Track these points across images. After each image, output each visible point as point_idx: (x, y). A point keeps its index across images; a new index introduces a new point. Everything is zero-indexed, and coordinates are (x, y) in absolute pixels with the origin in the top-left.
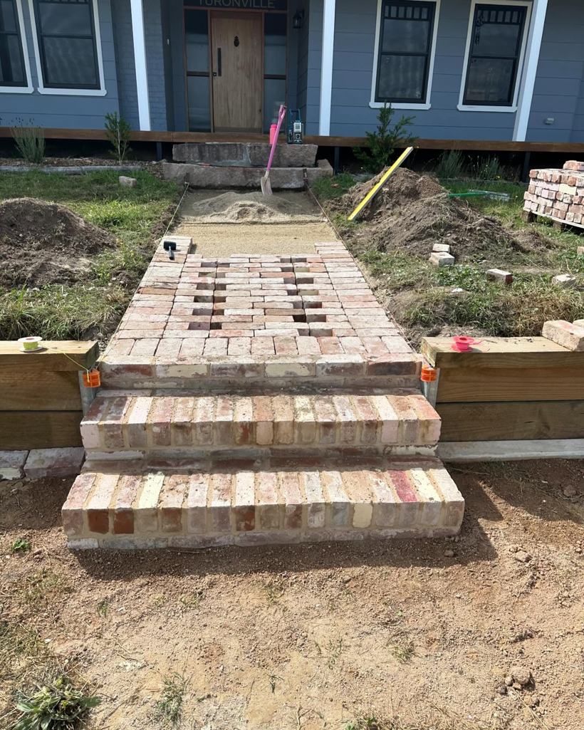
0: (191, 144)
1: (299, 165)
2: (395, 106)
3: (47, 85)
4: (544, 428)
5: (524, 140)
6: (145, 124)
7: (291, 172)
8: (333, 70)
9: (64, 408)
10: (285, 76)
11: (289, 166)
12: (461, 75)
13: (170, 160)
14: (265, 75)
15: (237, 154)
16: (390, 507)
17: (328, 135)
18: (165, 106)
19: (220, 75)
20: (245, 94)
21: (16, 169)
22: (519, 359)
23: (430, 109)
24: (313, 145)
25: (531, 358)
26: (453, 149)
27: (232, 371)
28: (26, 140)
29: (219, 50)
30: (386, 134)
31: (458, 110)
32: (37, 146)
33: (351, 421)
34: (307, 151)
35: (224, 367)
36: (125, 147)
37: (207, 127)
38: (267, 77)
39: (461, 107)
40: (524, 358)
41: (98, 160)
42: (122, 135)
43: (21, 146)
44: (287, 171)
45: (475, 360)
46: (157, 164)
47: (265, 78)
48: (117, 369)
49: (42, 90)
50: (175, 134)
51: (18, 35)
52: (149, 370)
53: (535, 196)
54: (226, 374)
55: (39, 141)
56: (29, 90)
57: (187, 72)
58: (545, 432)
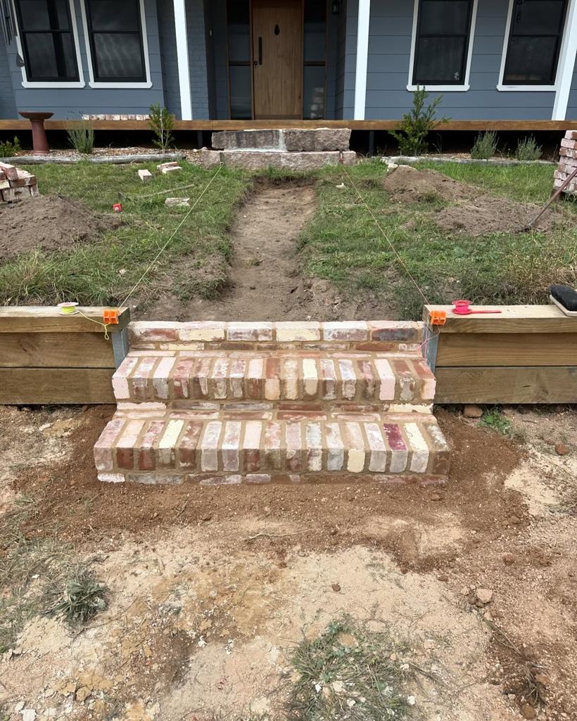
0: (229, 133)
1: (333, 149)
2: (429, 88)
3: (97, 79)
4: (542, 392)
5: (563, 119)
6: (187, 114)
7: (325, 157)
8: (368, 54)
9: (100, 366)
10: (325, 62)
11: (323, 150)
12: (501, 55)
13: (210, 148)
14: (304, 62)
15: (273, 140)
16: (381, 454)
17: (363, 119)
18: (207, 96)
19: (261, 63)
20: (285, 82)
21: (68, 159)
22: (515, 325)
23: (469, 90)
24: (347, 129)
25: (526, 324)
26: (488, 129)
27: (246, 336)
28: (77, 132)
29: (260, 39)
30: (420, 117)
31: (497, 90)
32: (87, 137)
33: (351, 380)
34: (341, 136)
35: (239, 331)
36: (168, 136)
37: (248, 115)
38: (307, 64)
39: (501, 87)
40: (519, 324)
41: (143, 149)
42: (165, 125)
43: (73, 137)
44: (321, 155)
45: (471, 325)
46: (198, 152)
47: (304, 65)
48: (146, 332)
49: (93, 84)
50: (215, 122)
51: (71, 31)
52: (173, 333)
53: (564, 174)
54: (241, 338)
55: (90, 134)
56: (81, 84)
57: (229, 62)
58: (543, 396)
